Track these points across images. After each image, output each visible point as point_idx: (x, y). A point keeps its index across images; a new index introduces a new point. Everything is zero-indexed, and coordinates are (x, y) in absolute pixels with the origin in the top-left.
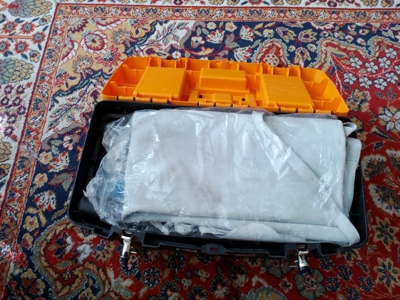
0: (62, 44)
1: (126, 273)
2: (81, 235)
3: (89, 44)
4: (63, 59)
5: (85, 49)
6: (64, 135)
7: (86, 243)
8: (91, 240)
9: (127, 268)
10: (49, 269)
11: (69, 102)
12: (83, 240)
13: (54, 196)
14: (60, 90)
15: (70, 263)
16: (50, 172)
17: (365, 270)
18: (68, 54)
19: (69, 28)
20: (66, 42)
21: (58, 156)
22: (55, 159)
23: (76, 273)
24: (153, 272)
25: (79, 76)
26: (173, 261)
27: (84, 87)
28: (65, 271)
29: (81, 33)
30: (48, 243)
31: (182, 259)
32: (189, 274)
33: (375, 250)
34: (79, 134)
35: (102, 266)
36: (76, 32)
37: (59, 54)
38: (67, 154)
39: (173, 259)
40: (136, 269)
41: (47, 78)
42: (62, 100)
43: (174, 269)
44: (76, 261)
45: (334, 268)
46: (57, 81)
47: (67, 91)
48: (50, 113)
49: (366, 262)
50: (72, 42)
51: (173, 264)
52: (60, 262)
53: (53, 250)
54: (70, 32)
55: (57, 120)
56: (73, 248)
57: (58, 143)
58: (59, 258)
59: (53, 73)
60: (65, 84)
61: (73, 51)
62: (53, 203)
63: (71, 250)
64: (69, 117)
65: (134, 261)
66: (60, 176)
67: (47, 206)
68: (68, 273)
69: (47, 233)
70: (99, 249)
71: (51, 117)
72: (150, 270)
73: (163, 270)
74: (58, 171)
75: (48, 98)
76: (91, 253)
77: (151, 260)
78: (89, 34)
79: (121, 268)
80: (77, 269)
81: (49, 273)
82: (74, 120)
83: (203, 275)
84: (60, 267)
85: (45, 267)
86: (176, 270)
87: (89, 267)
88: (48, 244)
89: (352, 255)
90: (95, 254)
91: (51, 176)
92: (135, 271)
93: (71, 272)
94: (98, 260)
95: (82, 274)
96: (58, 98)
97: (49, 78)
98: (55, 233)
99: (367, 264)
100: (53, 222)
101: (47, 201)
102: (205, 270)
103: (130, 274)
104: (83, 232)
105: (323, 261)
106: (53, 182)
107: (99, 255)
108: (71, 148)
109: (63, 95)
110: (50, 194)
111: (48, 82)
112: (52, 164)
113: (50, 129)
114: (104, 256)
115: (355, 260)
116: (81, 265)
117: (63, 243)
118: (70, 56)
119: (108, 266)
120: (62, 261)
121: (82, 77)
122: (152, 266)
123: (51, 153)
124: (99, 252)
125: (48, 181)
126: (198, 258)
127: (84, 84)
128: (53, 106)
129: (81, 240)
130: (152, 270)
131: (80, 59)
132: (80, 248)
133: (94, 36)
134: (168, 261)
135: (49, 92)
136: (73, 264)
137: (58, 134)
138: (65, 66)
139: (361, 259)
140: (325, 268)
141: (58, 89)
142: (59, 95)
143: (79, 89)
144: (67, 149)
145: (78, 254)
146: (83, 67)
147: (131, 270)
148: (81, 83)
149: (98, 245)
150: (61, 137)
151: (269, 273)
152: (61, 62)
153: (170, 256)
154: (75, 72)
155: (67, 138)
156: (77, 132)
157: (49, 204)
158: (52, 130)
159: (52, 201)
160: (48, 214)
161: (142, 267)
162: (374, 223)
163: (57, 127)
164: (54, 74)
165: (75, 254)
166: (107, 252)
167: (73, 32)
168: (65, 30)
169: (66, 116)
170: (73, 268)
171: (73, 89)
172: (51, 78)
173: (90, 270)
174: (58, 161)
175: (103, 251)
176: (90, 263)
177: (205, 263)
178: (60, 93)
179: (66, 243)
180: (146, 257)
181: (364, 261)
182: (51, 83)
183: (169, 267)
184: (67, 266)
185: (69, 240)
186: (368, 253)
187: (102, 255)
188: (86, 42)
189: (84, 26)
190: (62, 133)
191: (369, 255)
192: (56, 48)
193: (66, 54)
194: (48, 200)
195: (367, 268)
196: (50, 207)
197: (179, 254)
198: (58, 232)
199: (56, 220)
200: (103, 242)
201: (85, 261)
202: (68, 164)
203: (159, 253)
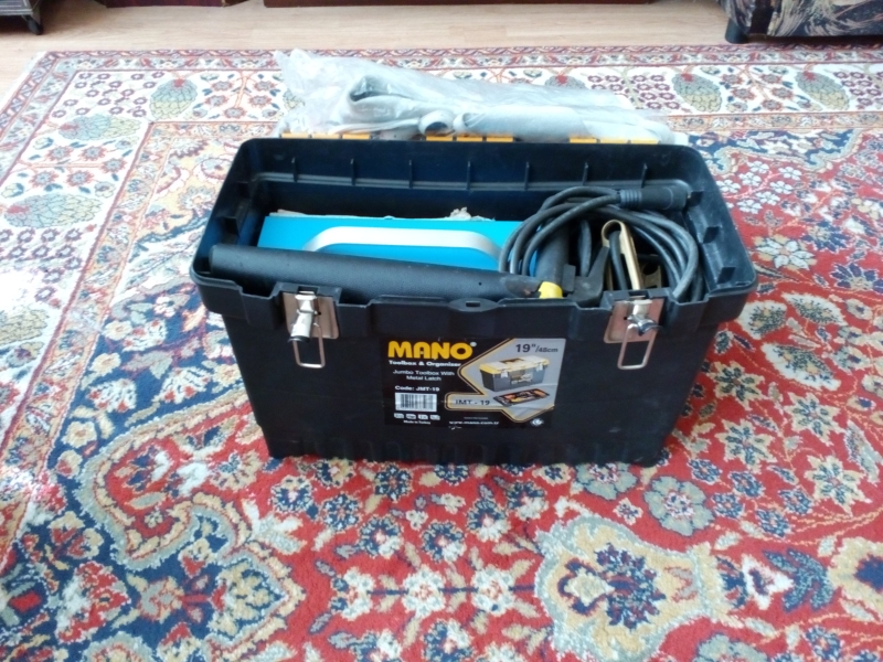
0: (157, 173)
1: (285, 508)
2: (187, 448)
3: (209, 172)
4: (159, 191)
5: (202, 177)
6: (157, 295)
7: (198, 462)
8: (209, 456)
9: (287, 500)
10: (113, 509)
11: (168, 249)
12: (192, 456)
13: (132, 386)
14: (153, 233)
15: (160, 497)
16: (126, 352)
17: (788, 478)
18: (169, 185)
19: (172, 151)
20: (166, 170)
21: (143, 326)
22: (137, 330)
23: (173, 513)
24: (344, 503)
25: (189, 216)
26: (386, 483)
27: (198, 228)
28: (149, 511)
29: (194, 157)
30: (114, 465)
31: (404, 477)
32: (420, 502)
33: (799, 445)
34: (187, 293)
35: (234, 499)
36: (186, 158)
37: (152, 186)
38: (162, 323)
39: (386, 479)
40: (306, 500)
41: (126, 218)
42: (155, 248)
43: (389, 495)
44: (176, 493)
45: (724, 478)
46: (147, 222)
47: (165, 235)
48: (129, 266)
49: (788, 466)
50: (178, 171)
51: (384, 486)
52: (140, 495)
53: (126, 477)
54: (175, 158)
55: (143, 275)
56: (169, 471)
57: (146, 307)
58: (139, 489)
59: (138, 211)
60: (162, 224)
61: (179, 180)
62: (130, 398)
63: (165, 475)
64: (169, 269)
65: (302, 486)
66: (146, 356)
67: (115, 405)
68: (157, 514)
69: (113, 448)
70: (225, 469)
71: (133, 270)
72: (336, 500)
73: (364, 496)
74: (142, 349)
75: (126, 245)
76: (210, 477)
77: (337, 483)
78: (210, 158)
79: (275, 500)
80: (177, 507)
81: (114, 516)
82: (178, 273)
83: (451, 503)
84: (138, 504)
85: (106, 506)
86: (393, 496)
87: (204, 501)
88: (115, 467)
89: (755, 454)
90: (216, 478)
91: (127, 357)
92: (305, 504)
93: (163, 513)
94: (224, 488)
95: (188, 514)
96: (146, 245)
97: (130, 218)
98: (132, 447)
99: (789, 467)
100: (127, 429)
101: (117, 396)
102: (455, 494)
103: (294, 509)
104: (191, 442)
105: (697, 467)
106: (131, 366)
107: (225, 480)
108: (170, 313)
109: (158, 240)
110: (125, 384)
111: (128, 223)
112: (131, 339)
113: (129, 288)
114: (237, 481)
115: (764, 464)
116: (186, 499)
117: (146, 462)
118: (172, 188)
119: (246, 498)
120: (143, 494)
121: (195, 215)
122: (342, 493)
123: (129, 322)
124: (225, 475)
125: (122, 365)
126: (438, 475)
127: (199, 223)
128: (136, 255)
129: (187, 457)
130: (341, 500)
131: (190, 191)
132: (182, 471)
133: (218, 162)
134: (374, 482)
135: (130, 237)
136: (167, 499)
137: (146, 295)
138: (168, 201)
139: (775, 460)
140: (706, 479)
141: (149, 232)
142: (149, 240)
143: (190, 230)
144: (161, 316)
145: (180, 481)
146: (198, 201)
147: (295, 503)
148: (194, 221)
149: (224, 463)
150: (151, 299)
151: (590, 493)
152: (156, 196)
153: (378, 474)
154: (182, 207)
155: (160, 300)
156: (183, 290)
157: (120, 401)
158: (134, 289)
159: (128, 395)
160: (118, 418)
161: (321, 495)
162: (787, 402)
163: (144, 284)
164: (142, 212)
165: (171, 484)
166: (244, 474)
167: (181, 157)
168: (164, 154)
169: (163, 269)
170: (168, 505)
171: (177, 231)
172: (135, 218)
173: (207, 507)
174: (143, 333)
175: (235, 472)
176: (207, 494)
177: (454, 482)
178: (152, 237)
179: (153, 463)
180: (328, 477)
181: (781, 464)
182: (134, 224)
183: (377, 493)
184: (154, 502)
185: (162, 458)
186: (786, 450)
187: (232, 479)
188: (203, 170)
189: (201, 148)
190: (153, 292)
191: (790, 454)
192: (147, 177)
193: (165, 185)
194: (120, 394)
195: (792, 474)
196: (122, 405)
197: (398, 470)
198: (136, 446)
199: (135, 425)
200: (234, 459)
201: (195, 491)
202: (164, 338)
203: (356, 470)
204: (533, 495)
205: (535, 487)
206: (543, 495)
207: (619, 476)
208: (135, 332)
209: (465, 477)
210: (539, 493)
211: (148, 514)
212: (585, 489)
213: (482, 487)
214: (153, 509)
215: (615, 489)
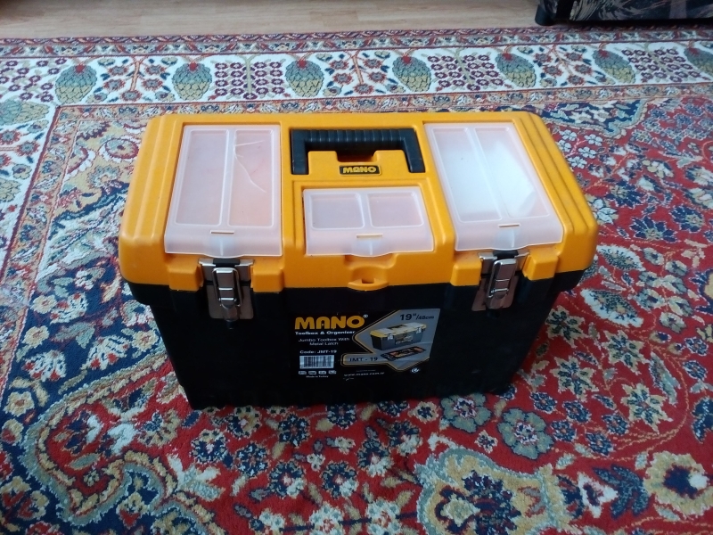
0: (67, 154)
1: (204, 459)
2: (115, 411)
3: (113, 152)
4: (70, 172)
5: (107, 157)
6: (76, 270)
7: (125, 423)
8: (134, 417)
9: (206, 451)
10: (55, 472)
11: (83, 226)
12: (119, 418)
13: (62, 357)
14: (67, 211)
15: (96, 458)
16: (53, 324)
17: (608, 405)
18: (79, 165)
19: (78, 134)
20: (75, 151)
21: (66, 299)
22: (61, 303)
23: (108, 472)
24: (254, 451)
25: (98, 194)
26: (288, 431)
27: (107, 205)
28: (87, 471)
29: (99, 138)
30: (52, 431)
31: (302, 424)
32: (318, 446)
33: (615, 376)
34: (102, 266)
35: (160, 454)
36: (91, 139)
37: (64, 167)
38: (83, 296)
39: (288, 427)
40: (222, 450)
41: (43, 198)
42: (71, 225)
43: (291, 441)
44: (109, 453)
45: (559, 408)
46: (62, 200)
47: (78, 212)
48: (49, 243)
49: (607, 394)
50: (85, 152)
51: (286, 434)
52: (78, 457)
53: (64, 441)
54: (81, 139)
55: (62, 251)
56: (101, 433)
57: (67, 281)
58: (75, 452)
59: (53, 191)
60: (75, 203)
61: (86, 161)
62: (61, 367)
63: (98, 437)
64: (85, 245)
65: (217, 438)
66: (71, 328)
67: (48, 375)
68: (94, 473)
69: (50, 415)
70: (150, 427)
71: (53, 247)
72: (247, 449)
73: (271, 444)
74: (67, 321)
75: (45, 223)
76: (137, 436)
77: (247, 434)
78: (113, 139)
79: (195, 453)
80: (111, 466)
81: (56, 478)
82: (93, 248)
83: (344, 445)
84: (77, 465)
85: (48, 469)
86: (295, 442)
87: (134, 459)
88: (53, 432)
89: (582, 385)
90: (143, 437)
91: (55, 329)
92: (221, 454)
93: (99, 471)
94: (150, 446)
95: (121, 471)
96: (63, 222)
97: (47, 197)
98: (66, 413)
99: (609, 396)
100: (61, 397)
101: (49, 366)
102: (346, 437)
103: (212, 460)
104: (118, 405)
105: (537, 399)
106: (59, 338)
107: (151, 438)
108: (89, 286)
109: (72, 218)
110: (55, 355)
111: (45, 202)
112: (56, 312)
113: (51, 264)
114: (161, 438)
115: (589, 393)
116: (118, 458)
117: (81, 427)
118: (82, 168)
119: (170, 452)
120: (80, 456)
121: (104, 192)
122: (252, 442)
123: (53, 296)
124: (150, 433)
125: (50, 337)
126: (331, 421)
127: (108, 201)
128: (54, 233)
129: (116, 419)
130: (251, 448)
131: (98, 170)
132: (113, 432)
133: (121, 142)
134: (278, 431)
135: (48, 216)
136: (102, 459)
137: (66, 270)
138: (75, 180)
139: (597, 390)
140: (545, 409)
141: (64, 210)
142: (65, 218)
143: (100, 207)
144: (82, 289)
145: (111, 441)
146: (105, 179)
147: (212, 454)
148: (102, 199)
149: (148, 422)
150: (71, 273)
151: (454, 428)
152: (67, 176)
153: (280, 424)
154: (92, 186)
155: (80, 274)
156: (99, 263)
157: (52, 370)
158: (55, 265)
159: (59, 365)
160: (52, 386)
161: (234, 446)
162: (603, 339)
163: (64, 260)
164: (56, 192)
165: (105, 442)
166: (167, 431)
167: (87, 138)
168: (72, 137)
169: (80, 244)
170: (103, 464)
171: (89, 209)
172: (51, 197)
173: (137, 464)
174: (67, 306)
175: (159, 429)
176: (136, 451)
177: (345, 426)
178: (67, 215)
179: (87, 426)
180: (239, 429)
181: (602, 393)
182: (50, 204)
183: (281, 440)
184: (91, 462)
185: (92, 421)
186: (606, 380)
187: (156, 436)
188: (107, 150)
189: (104, 130)
190: (72, 267)
191: (609, 383)
192: (58, 159)
193: (75, 165)
194: (52, 364)
195: (611, 401)
196: (54, 374)
197: (297, 418)
198: (70, 412)
199: (67, 392)
200: (156, 417)
201: (125, 450)
202: (86, 309)
203: (262, 421)
204: (410, 433)
205: (411, 426)
206: (418, 433)
207: (477, 411)
208: (59, 305)
209: (353, 421)
210: (415, 430)
211: (86, 473)
212: (451, 425)
213: (368, 429)
214: (90, 469)
215: (475, 423)
